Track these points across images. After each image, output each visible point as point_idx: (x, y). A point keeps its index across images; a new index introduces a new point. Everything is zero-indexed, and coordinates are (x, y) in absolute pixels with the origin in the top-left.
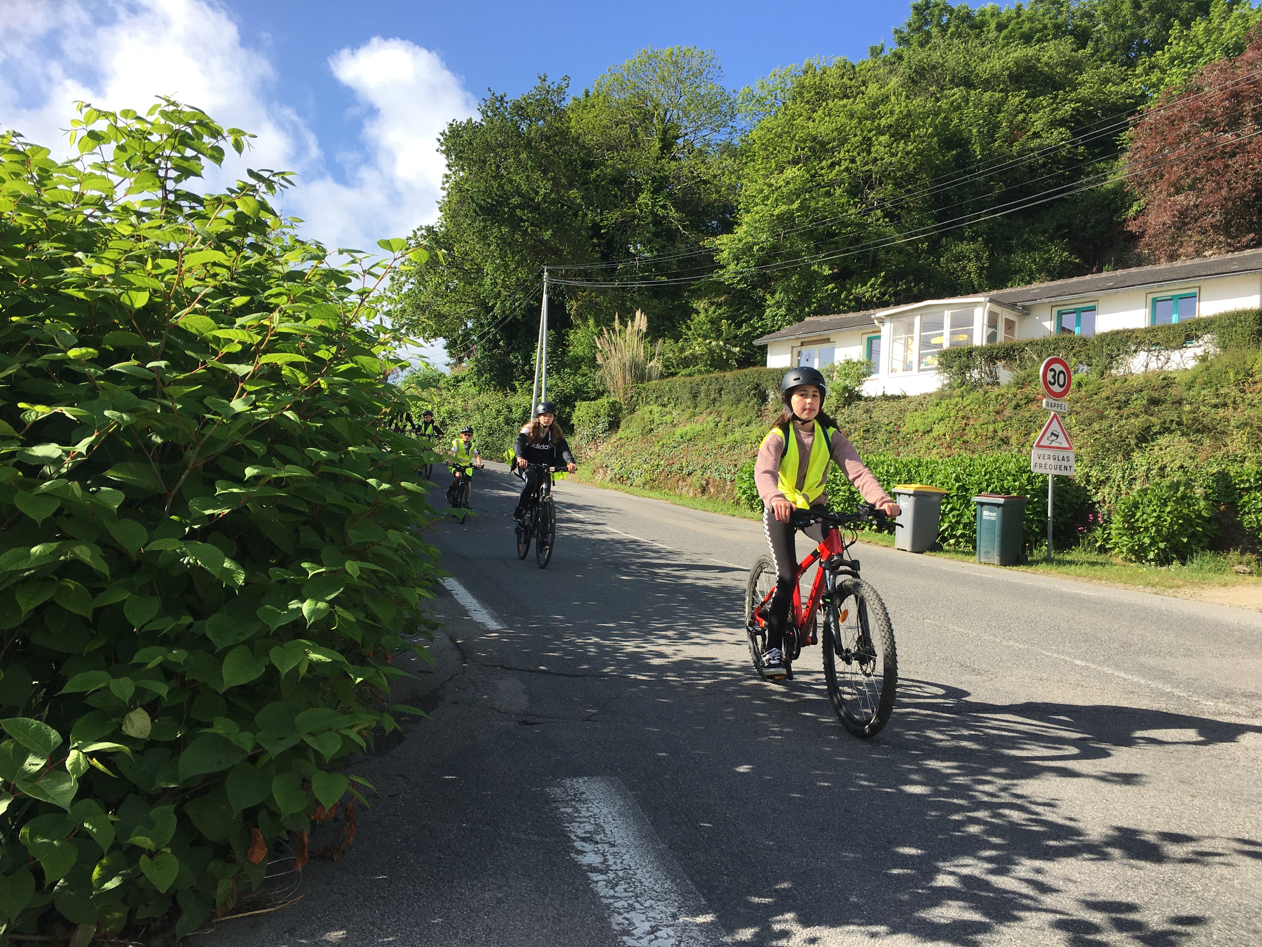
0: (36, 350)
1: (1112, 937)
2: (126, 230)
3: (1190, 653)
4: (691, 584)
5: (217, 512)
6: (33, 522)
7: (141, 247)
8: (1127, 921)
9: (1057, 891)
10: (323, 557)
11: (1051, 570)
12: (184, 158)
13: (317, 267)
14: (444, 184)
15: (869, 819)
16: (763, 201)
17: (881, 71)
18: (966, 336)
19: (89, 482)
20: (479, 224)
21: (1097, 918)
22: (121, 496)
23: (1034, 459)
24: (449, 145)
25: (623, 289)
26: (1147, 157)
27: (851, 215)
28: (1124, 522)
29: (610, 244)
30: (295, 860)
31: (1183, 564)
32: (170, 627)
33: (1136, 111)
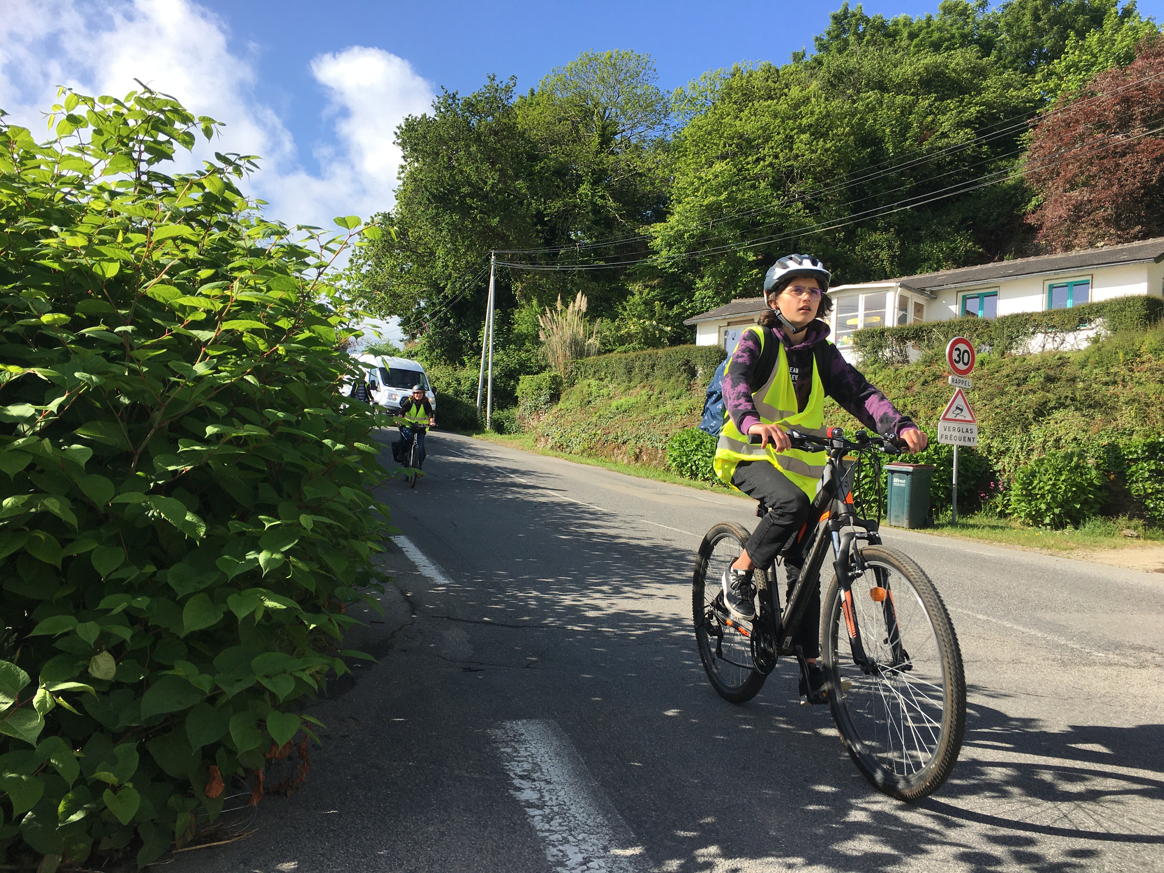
0: (12, 318)
1: (1011, 868)
2: (99, 206)
3: (1082, 609)
4: (625, 543)
5: (180, 468)
6: (5, 476)
7: (113, 222)
8: (1026, 854)
9: (960, 826)
10: (280, 511)
11: (955, 532)
12: (156, 142)
13: (278, 243)
14: (399, 174)
15: (787, 759)
16: (693, 193)
17: (803, 74)
18: (879, 318)
19: (61, 441)
20: (431, 211)
21: (998, 851)
22: (90, 452)
23: (940, 431)
24: (405, 138)
25: (564, 272)
26: (1045, 156)
27: (774, 207)
28: (1022, 489)
29: (553, 231)
30: (251, 795)
31: (1077, 528)
32: (135, 575)
33: (1035, 114)
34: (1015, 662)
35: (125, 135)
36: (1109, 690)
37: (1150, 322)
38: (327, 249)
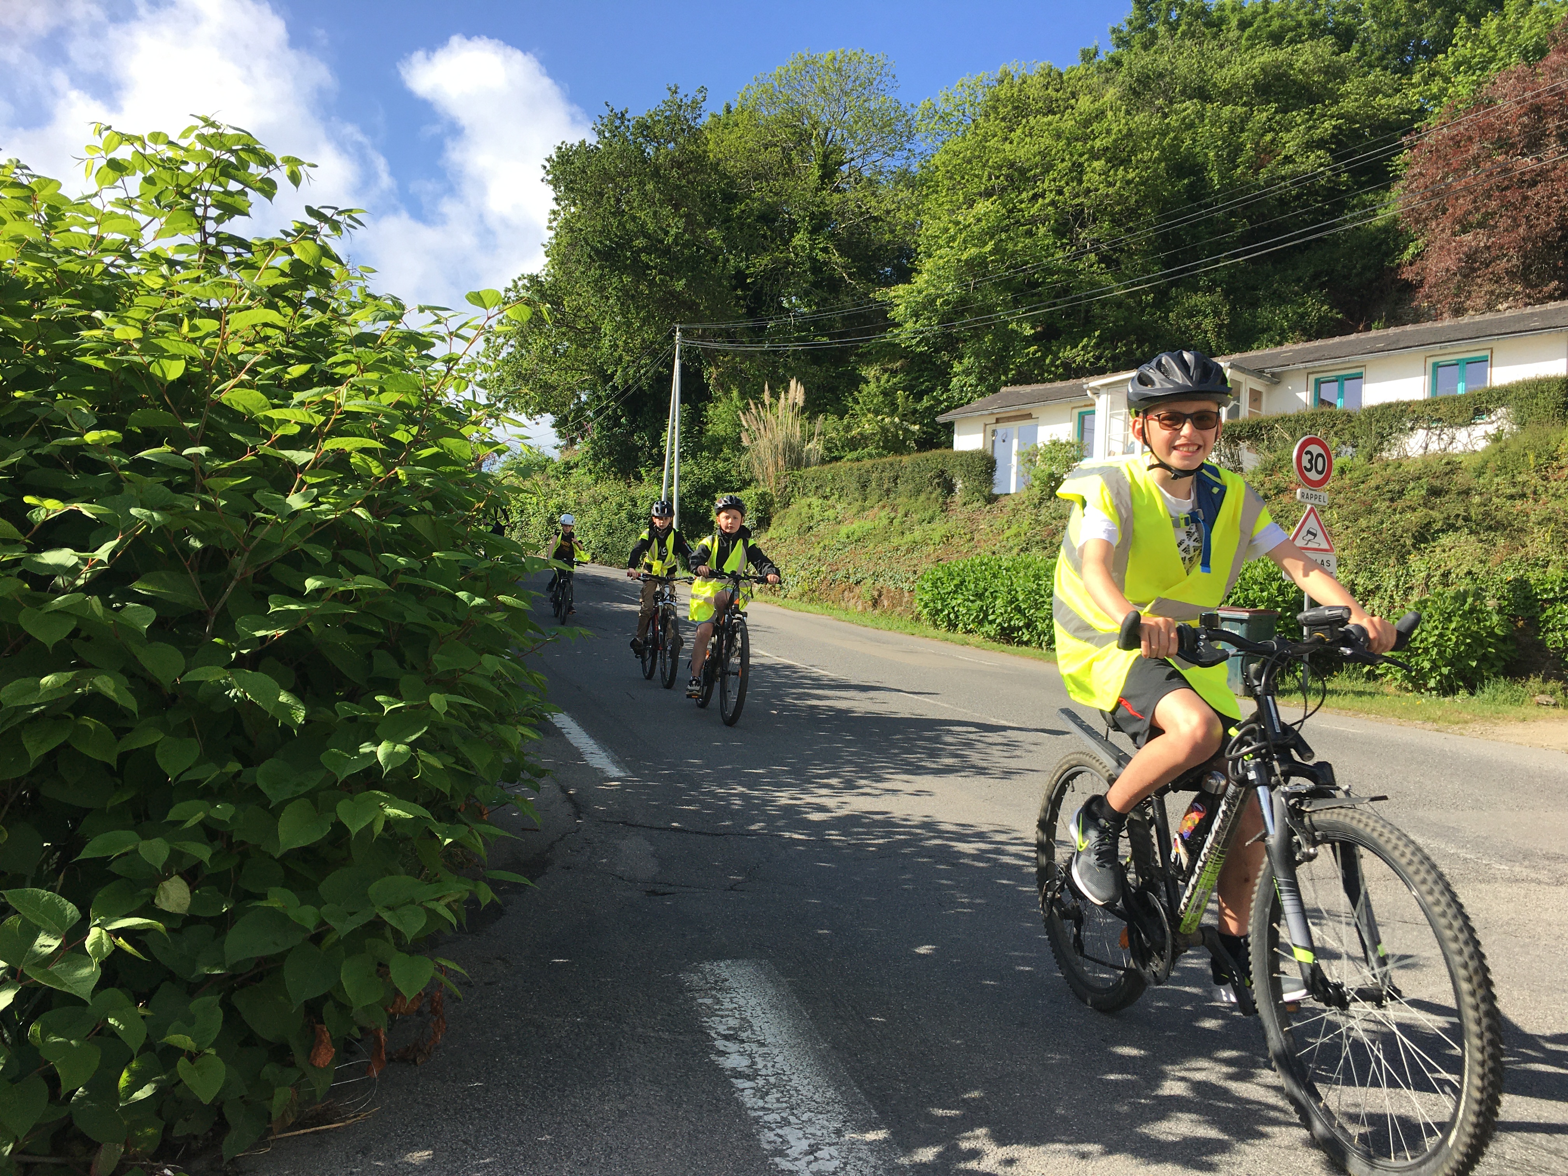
0: (46, 433)
2: (155, 283)
3: (1479, 805)
5: (270, 633)
6: (42, 646)
7: (175, 304)
10: (402, 688)
12: (227, 193)
13: (392, 328)
14: (550, 222)
15: (1079, 1011)
16: (948, 243)
17: (1095, 79)
19: (111, 597)
20: (594, 272)
22: (152, 614)
24: (558, 173)
25: (774, 352)
26: (1427, 187)
29: (758, 297)
30: (369, 1063)
31: (1472, 694)
32: (213, 776)
33: (1413, 129)
35: (184, 184)
36: (1514, 915)
38: (458, 336)
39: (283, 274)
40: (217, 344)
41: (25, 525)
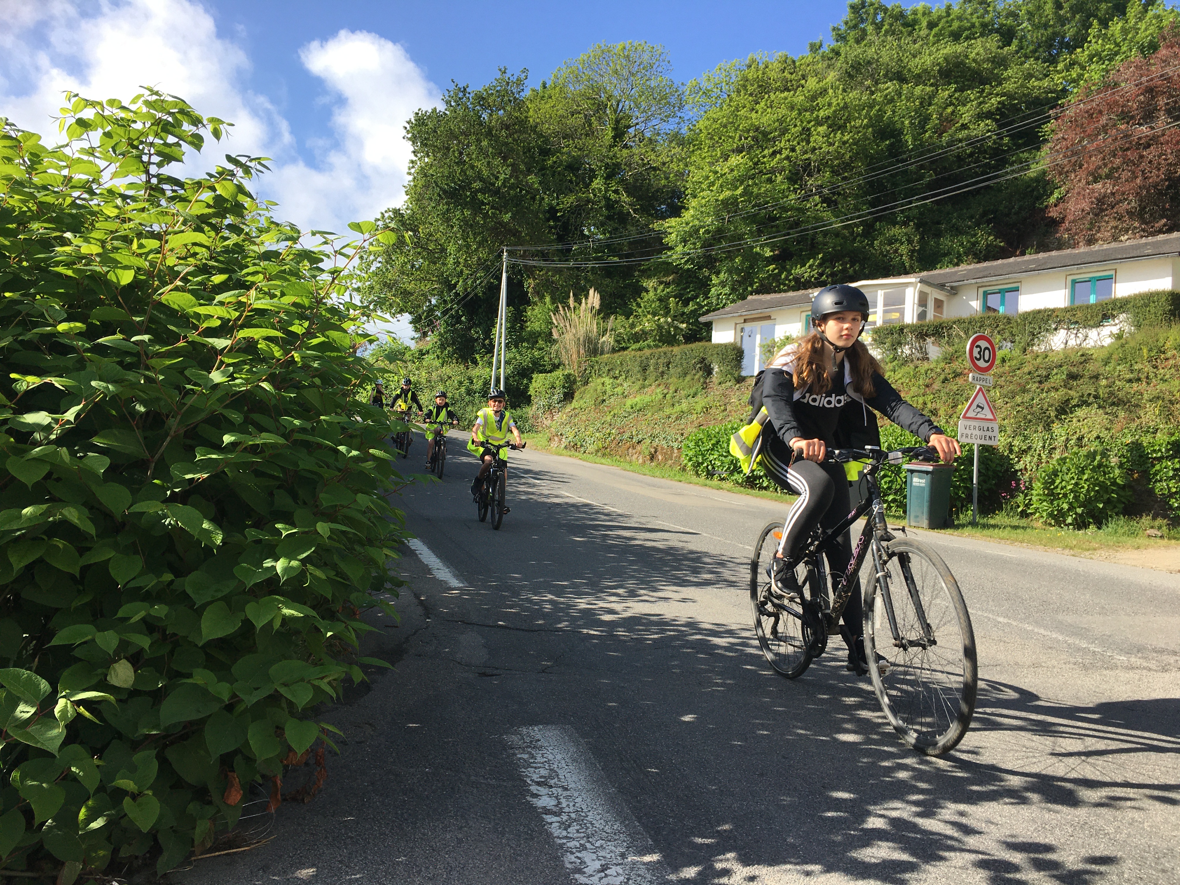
0: (28, 324)
1: (1030, 875)
2: (112, 212)
3: (1105, 611)
4: (640, 545)
5: (196, 476)
6: (24, 485)
7: (126, 228)
8: (1044, 860)
9: (980, 833)
10: (296, 518)
11: (976, 533)
12: (166, 144)
13: (291, 247)
14: (410, 169)
15: (805, 765)
16: (709, 187)
17: (820, 65)
18: (898, 314)
19: (76, 448)
20: (442, 207)
21: (1016, 858)
22: (107, 461)
23: (960, 429)
24: (415, 132)
25: (578, 268)
26: (1067, 148)
27: (791, 200)
28: (1044, 488)
29: (565, 227)
30: (268, 802)
31: (1099, 528)
32: (153, 584)
33: (1058, 105)
34: (1036, 665)
35: (134, 138)
37: (1175, 317)
38: (341, 254)
39: (209, 206)
40: (158, 258)
41: (11, 394)
